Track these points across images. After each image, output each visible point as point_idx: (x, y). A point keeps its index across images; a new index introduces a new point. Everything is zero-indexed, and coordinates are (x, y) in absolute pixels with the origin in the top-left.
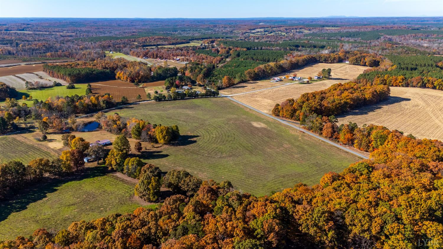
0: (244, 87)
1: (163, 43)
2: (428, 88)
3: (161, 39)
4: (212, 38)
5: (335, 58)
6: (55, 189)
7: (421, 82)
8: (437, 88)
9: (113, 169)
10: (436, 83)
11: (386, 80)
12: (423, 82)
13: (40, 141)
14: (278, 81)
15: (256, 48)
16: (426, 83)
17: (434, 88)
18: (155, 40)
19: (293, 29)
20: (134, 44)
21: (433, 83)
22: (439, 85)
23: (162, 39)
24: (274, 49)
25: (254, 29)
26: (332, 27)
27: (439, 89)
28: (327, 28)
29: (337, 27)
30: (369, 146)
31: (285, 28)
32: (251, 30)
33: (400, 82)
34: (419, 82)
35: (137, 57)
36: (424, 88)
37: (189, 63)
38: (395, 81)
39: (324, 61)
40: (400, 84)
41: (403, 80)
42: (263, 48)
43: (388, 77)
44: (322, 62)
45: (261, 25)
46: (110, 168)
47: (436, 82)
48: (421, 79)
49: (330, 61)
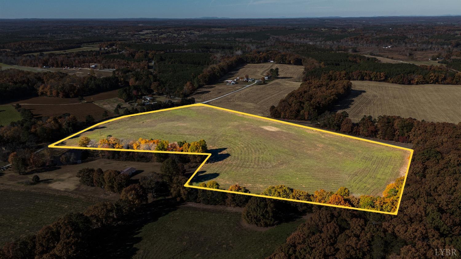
0: (208, 92)
1: (47, 49)
2: (366, 80)
3: (40, 44)
4: (111, 41)
5: (261, 58)
6: (137, 238)
7: (361, 75)
8: (373, 79)
9: (182, 199)
10: (372, 76)
11: (332, 76)
12: (362, 75)
13: (32, 184)
14: (234, 84)
15: (168, 51)
16: (364, 76)
17: (371, 80)
18: (33, 45)
19: (182, 30)
20: (6, 51)
21: (370, 76)
22: (375, 77)
23: (42, 43)
24: (186, 51)
25: (141, 31)
26: (218, 28)
27: (375, 81)
28: (215, 29)
29: (222, 28)
30: (394, 135)
31: (174, 29)
32: (139, 32)
33: (343, 77)
34: (359, 76)
35: (31, 67)
36: (362, 81)
37: (117, 70)
38: (339, 76)
39: (251, 61)
40: (344, 78)
41: (346, 74)
42: (176, 50)
43: (333, 73)
44: (249, 63)
45: (140, 26)
46: (178, 199)
47: (373, 74)
48: (360, 73)
49: (256, 62)
